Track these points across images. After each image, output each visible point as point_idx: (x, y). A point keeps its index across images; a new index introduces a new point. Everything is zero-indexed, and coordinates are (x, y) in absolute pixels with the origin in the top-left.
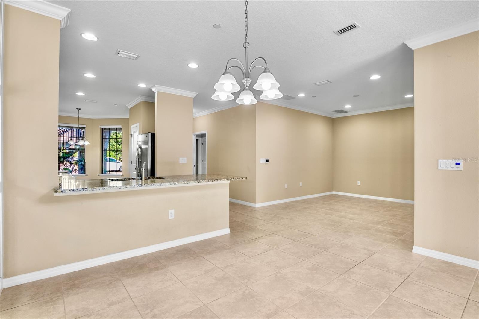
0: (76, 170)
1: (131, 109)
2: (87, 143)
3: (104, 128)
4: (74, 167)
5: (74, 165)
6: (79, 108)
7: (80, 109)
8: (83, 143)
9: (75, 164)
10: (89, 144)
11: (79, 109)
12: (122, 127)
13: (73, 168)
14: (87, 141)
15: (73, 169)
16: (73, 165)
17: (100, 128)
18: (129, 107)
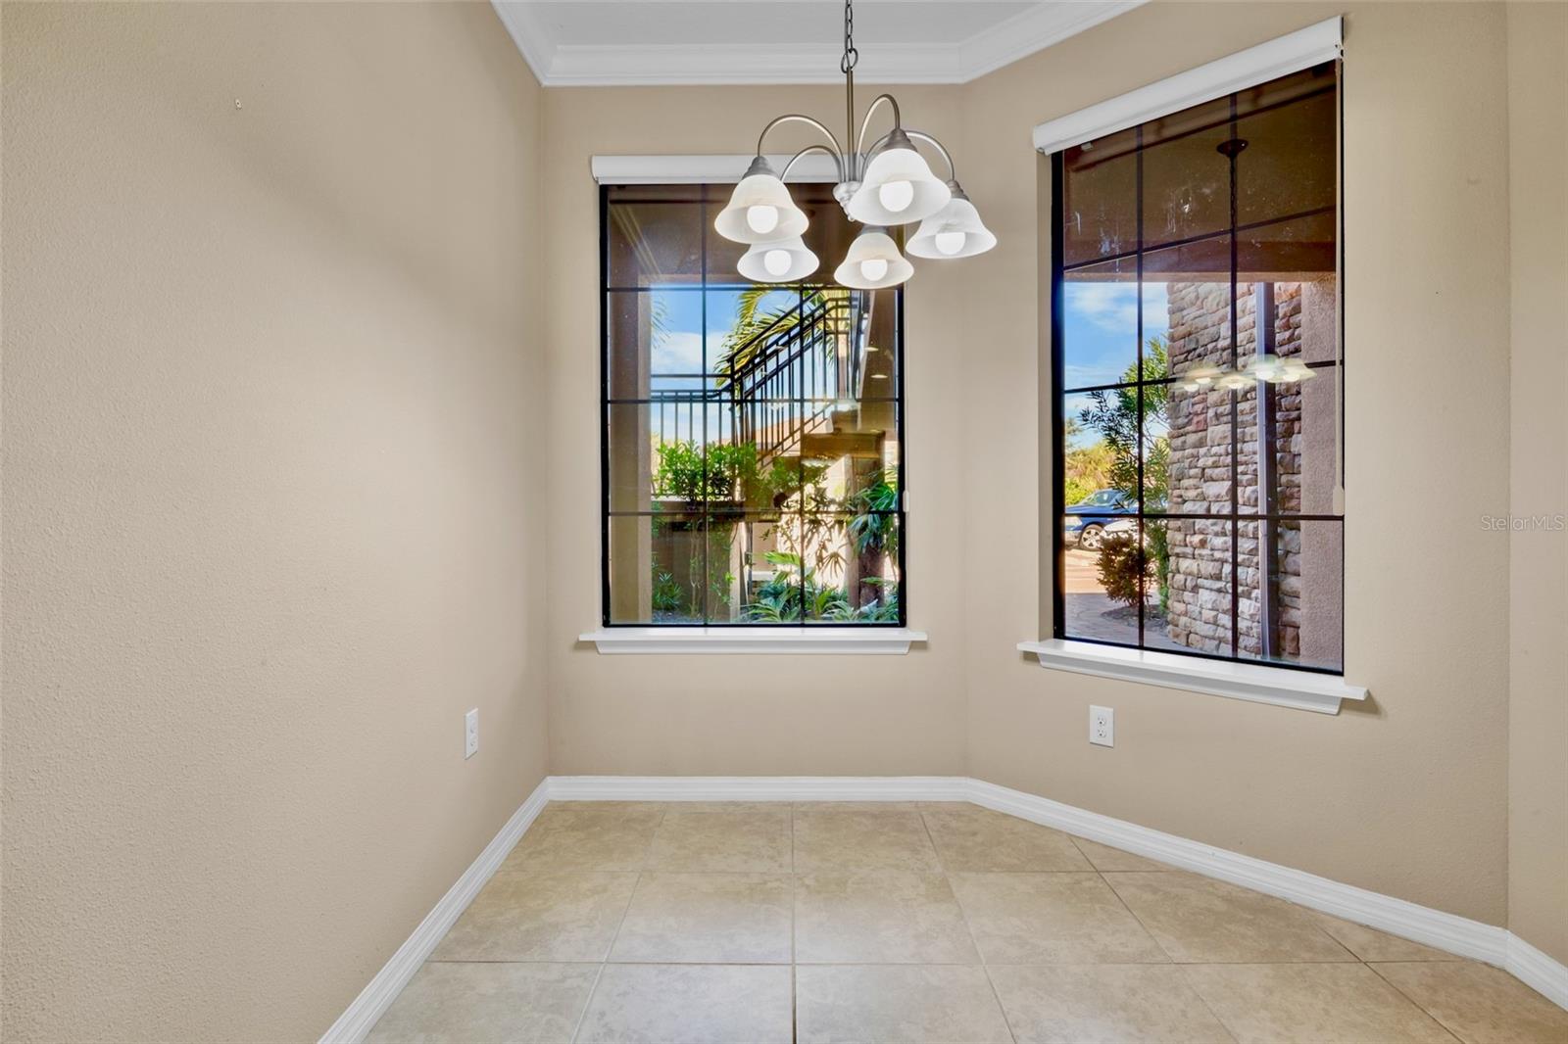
0: (835, 556)
4: (830, 540)
5: (829, 529)
9: (833, 527)
13: (824, 547)
15: (825, 554)
16: (823, 529)
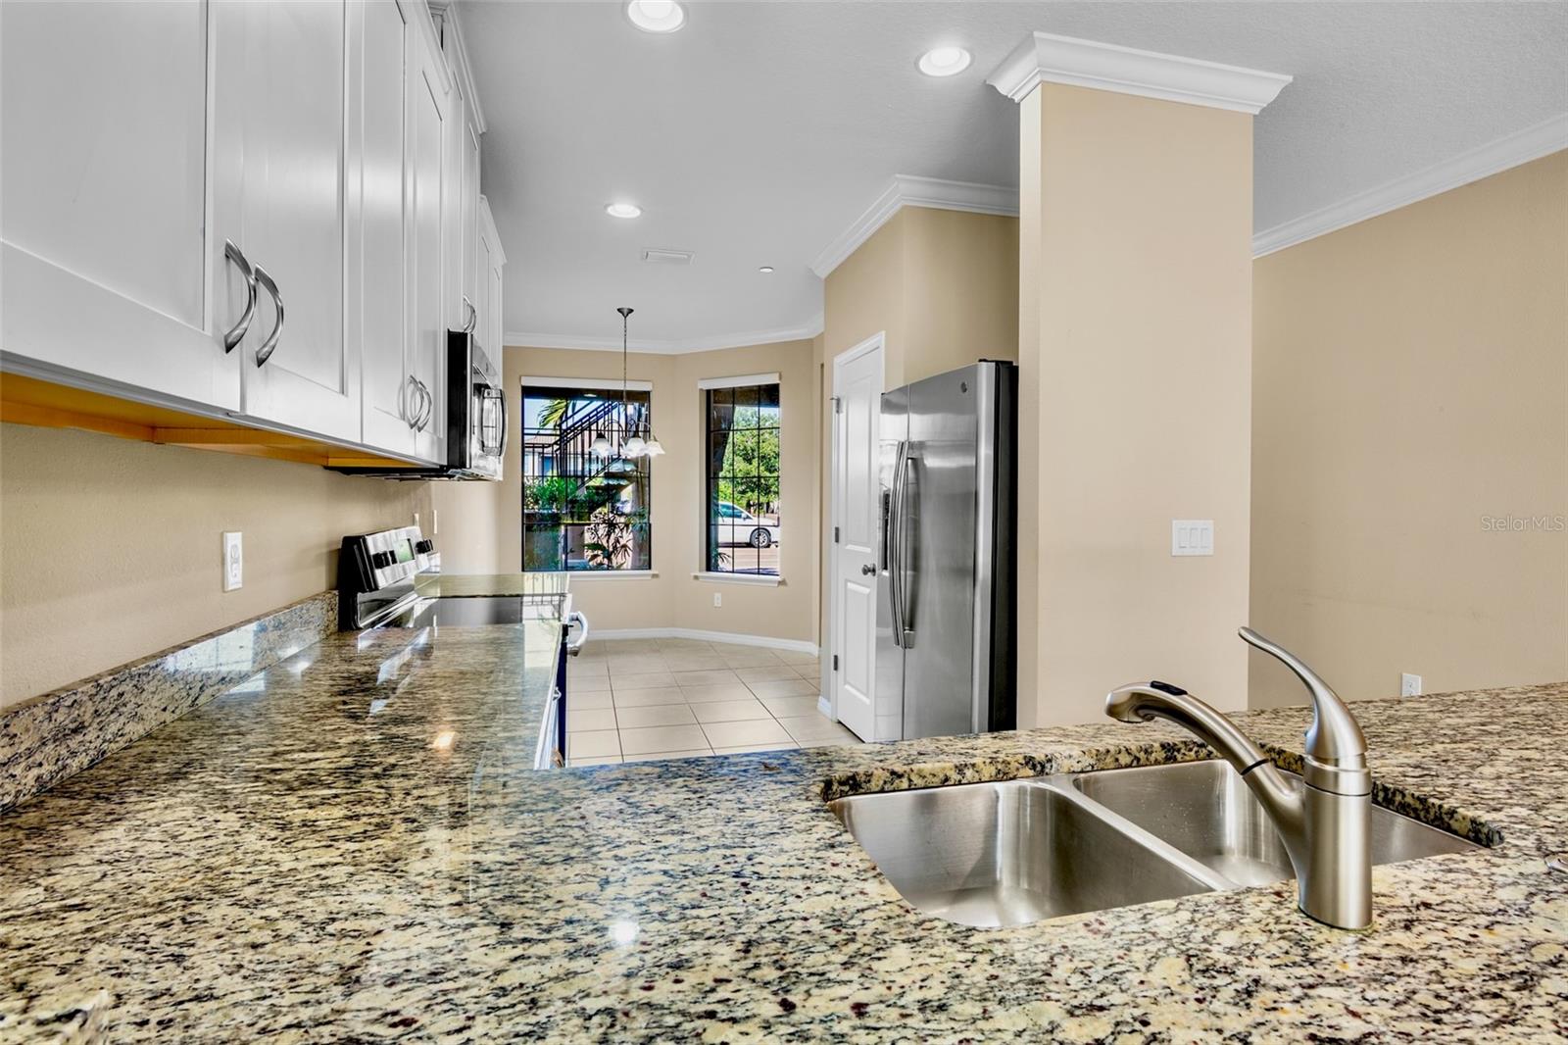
0: (624, 547)
1: (830, 280)
2: (653, 450)
3: (715, 390)
4: (622, 536)
6: (626, 306)
7: (631, 311)
8: (642, 450)
9: (623, 529)
10: (663, 452)
11: (626, 312)
12: (780, 379)
13: (618, 541)
14: (656, 440)
15: (618, 545)
16: (617, 531)
17: (701, 390)
18: (823, 273)
